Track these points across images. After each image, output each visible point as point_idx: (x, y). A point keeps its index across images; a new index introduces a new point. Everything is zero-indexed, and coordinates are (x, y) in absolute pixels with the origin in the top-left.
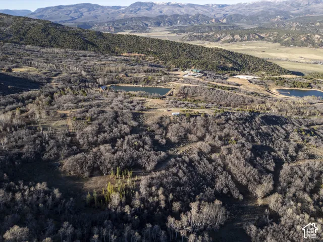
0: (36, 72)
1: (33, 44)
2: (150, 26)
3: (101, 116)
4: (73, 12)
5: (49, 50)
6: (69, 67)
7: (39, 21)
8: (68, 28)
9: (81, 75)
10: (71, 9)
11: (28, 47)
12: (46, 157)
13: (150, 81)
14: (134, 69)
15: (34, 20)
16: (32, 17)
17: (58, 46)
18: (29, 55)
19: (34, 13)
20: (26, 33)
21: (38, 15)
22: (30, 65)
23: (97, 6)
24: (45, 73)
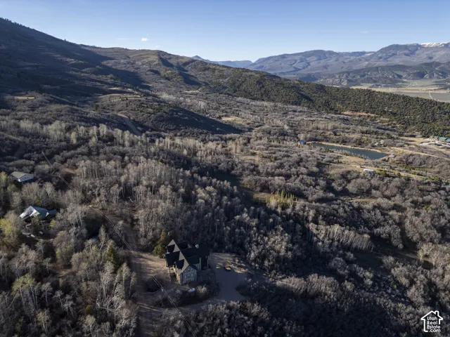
0: (241, 122)
1: (245, 97)
2: (405, 78)
3: (285, 158)
4: (299, 61)
5: (258, 103)
6: (273, 120)
7: (256, 72)
8: (286, 80)
9: (283, 129)
10: (297, 58)
11: (240, 99)
12: (233, 172)
13: (363, 143)
14: (349, 129)
15: (252, 71)
16: (251, 68)
17: (269, 100)
18: (238, 107)
19: (255, 64)
20: (241, 85)
21: (258, 65)
22: (238, 115)
23: (331, 53)
24: (248, 124)
